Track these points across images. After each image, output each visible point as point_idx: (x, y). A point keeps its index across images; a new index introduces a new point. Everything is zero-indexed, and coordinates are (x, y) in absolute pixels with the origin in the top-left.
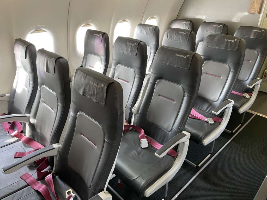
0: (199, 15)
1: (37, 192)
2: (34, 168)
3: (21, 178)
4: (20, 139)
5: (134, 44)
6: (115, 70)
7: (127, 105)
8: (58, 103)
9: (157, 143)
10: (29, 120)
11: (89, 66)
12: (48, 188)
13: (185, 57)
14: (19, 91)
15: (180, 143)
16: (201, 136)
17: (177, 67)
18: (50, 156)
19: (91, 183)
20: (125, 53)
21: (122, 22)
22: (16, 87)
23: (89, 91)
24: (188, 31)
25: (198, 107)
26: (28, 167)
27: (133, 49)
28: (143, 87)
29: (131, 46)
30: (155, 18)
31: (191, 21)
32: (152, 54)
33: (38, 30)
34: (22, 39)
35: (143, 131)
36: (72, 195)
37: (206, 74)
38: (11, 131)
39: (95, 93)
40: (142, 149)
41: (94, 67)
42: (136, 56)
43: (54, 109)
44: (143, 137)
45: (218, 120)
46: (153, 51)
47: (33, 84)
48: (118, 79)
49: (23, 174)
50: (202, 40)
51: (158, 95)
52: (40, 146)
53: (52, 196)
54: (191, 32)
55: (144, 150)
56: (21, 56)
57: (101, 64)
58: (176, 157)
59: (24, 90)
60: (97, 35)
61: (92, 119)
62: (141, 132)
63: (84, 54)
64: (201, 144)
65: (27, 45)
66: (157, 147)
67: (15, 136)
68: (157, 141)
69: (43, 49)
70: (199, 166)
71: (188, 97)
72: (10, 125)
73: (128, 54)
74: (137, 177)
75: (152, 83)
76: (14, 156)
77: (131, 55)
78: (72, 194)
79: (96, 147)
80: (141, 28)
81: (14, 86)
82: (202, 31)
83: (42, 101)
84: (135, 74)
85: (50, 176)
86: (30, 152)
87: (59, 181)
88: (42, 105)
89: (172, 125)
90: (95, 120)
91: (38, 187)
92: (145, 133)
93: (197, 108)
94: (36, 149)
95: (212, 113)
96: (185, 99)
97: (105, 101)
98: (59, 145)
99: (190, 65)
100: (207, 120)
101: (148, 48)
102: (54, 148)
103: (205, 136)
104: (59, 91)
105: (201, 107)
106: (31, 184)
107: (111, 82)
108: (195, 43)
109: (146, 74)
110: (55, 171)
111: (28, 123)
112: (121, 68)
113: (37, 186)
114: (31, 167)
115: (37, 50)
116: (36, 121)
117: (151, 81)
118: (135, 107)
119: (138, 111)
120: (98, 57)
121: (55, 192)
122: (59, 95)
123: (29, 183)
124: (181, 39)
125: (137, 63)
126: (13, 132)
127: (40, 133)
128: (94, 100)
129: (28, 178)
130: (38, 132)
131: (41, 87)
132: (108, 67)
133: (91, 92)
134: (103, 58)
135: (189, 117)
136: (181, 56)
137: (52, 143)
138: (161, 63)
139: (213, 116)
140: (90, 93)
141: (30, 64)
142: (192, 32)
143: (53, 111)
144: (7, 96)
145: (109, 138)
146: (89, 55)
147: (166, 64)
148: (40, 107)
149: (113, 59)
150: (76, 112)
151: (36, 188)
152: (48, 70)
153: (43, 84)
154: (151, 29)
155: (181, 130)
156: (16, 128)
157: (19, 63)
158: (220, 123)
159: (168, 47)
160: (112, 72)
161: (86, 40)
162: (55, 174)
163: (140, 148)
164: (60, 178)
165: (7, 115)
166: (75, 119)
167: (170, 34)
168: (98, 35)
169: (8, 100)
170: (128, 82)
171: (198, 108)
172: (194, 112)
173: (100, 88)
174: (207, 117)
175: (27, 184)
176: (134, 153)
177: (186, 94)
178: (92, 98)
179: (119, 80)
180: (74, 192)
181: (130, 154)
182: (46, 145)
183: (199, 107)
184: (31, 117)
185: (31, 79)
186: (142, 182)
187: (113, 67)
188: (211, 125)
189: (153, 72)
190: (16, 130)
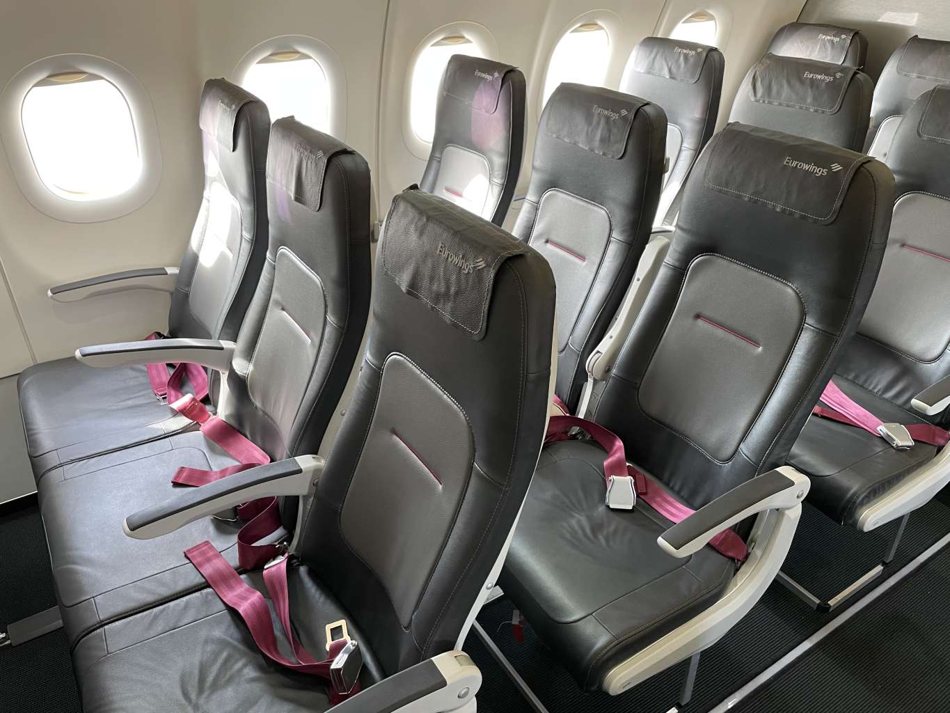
0: (893, 10)
1: (233, 612)
2: (233, 529)
3: (186, 557)
4: (197, 423)
5: (619, 112)
6: (537, 209)
7: (567, 344)
8: (326, 313)
9: (671, 499)
10: (231, 363)
11: (448, 190)
12: (269, 603)
13: (820, 172)
14: (207, 260)
15: (764, 512)
16: (852, 491)
17: (783, 211)
18: (286, 496)
19: (414, 612)
20: (580, 145)
21: (581, 29)
22: (200, 246)
23: (432, 279)
24: (842, 69)
25: (850, 377)
26: (212, 521)
27: (615, 130)
28: (638, 280)
29: (608, 118)
30: (711, 18)
31: (856, 33)
32: (686, 156)
33: (284, 51)
34: (228, 80)
35: (620, 447)
36: (345, 643)
37: (903, 245)
38: (173, 393)
39: (453, 290)
40: (611, 514)
41: (464, 194)
42: (621, 158)
43: (312, 334)
44: (617, 469)
45: (934, 438)
46: (689, 145)
47: (252, 240)
48: (547, 242)
49: (194, 545)
50: (895, 111)
51: (693, 314)
52: (258, 454)
53: (278, 633)
54: (855, 73)
55: (617, 518)
56: (220, 142)
57: (488, 183)
58: (743, 563)
59: (223, 257)
60: (484, 75)
61: (434, 386)
62: (611, 448)
63: (431, 145)
64: (850, 522)
65: (241, 104)
66: (668, 511)
67: (184, 412)
68: (672, 489)
69: (292, 117)
70: (830, 606)
71: (817, 333)
72: (172, 372)
73: (592, 150)
74: (583, 614)
75: (675, 268)
76: (171, 479)
77: (604, 154)
78: (346, 637)
79: (441, 487)
80: (653, 56)
81: (194, 244)
82: (899, 73)
83: (277, 303)
84: (611, 230)
85: (278, 565)
86: (223, 473)
87: (309, 583)
88: (276, 316)
89: (738, 436)
90: (445, 388)
91: (236, 596)
92: (630, 455)
93: (847, 379)
94: (245, 462)
95: (907, 407)
96: (805, 341)
97: (485, 324)
98: (318, 460)
99: (839, 205)
100: (885, 430)
101: (672, 132)
102: (300, 471)
103: (869, 493)
104: (333, 270)
105: (863, 378)
106: (215, 583)
107: (515, 254)
108: (869, 118)
109: (653, 231)
110: (297, 546)
111: (227, 373)
112: (561, 201)
113: (235, 593)
114: (222, 524)
115: (273, 121)
116: (251, 368)
117: (669, 259)
118: (598, 352)
119: (608, 370)
120: (482, 159)
121: (291, 621)
122: (330, 286)
123: (211, 577)
124: (809, 100)
125: (621, 188)
126: (177, 399)
127: (263, 412)
128: (447, 317)
129: (208, 560)
130: (256, 408)
131: (275, 253)
132: (514, 198)
133: (439, 287)
134: (499, 161)
135: (813, 414)
136: (806, 167)
137: (296, 451)
138: (720, 191)
139: (913, 419)
140: (435, 287)
141: (248, 172)
142: (858, 76)
143: (310, 341)
144: (172, 275)
145: (490, 462)
146: (451, 148)
147: (740, 197)
148: (267, 320)
149: (533, 167)
150: (382, 352)
151: (230, 597)
152: (300, 196)
153: (281, 242)
154: (691, 60)
155: (772, 459)
156: (189, 386)
157: (212, 166)
158: (940, 449)
159: (755, 129)
160: (527, 215)
161: (445, 94)
162: (297, 558)
163: (602, 509)
164: (311, 573)
165: (165, 338)
166: (376, 376)
167: (766, 82)
168: (489, 77)
169: (172, 289)
170: (582, 258)
171: (853, 382)
172: (835, 396)
173: (471, 272)
174: (886, 418)
175: (204, 580)
176: (579, 522)
177: (809, 320)
178: (439, 307)
179: (549, 246)
180: (353, 631)
181: (565, 524)
182: (278, 456)
183: (857, 377)
184: (236, 353)
185: (248, 222)
186: (598, 637)
187: (531, 197)
188: (901, 453)
189: (685, 227)
190: (187, 393)
